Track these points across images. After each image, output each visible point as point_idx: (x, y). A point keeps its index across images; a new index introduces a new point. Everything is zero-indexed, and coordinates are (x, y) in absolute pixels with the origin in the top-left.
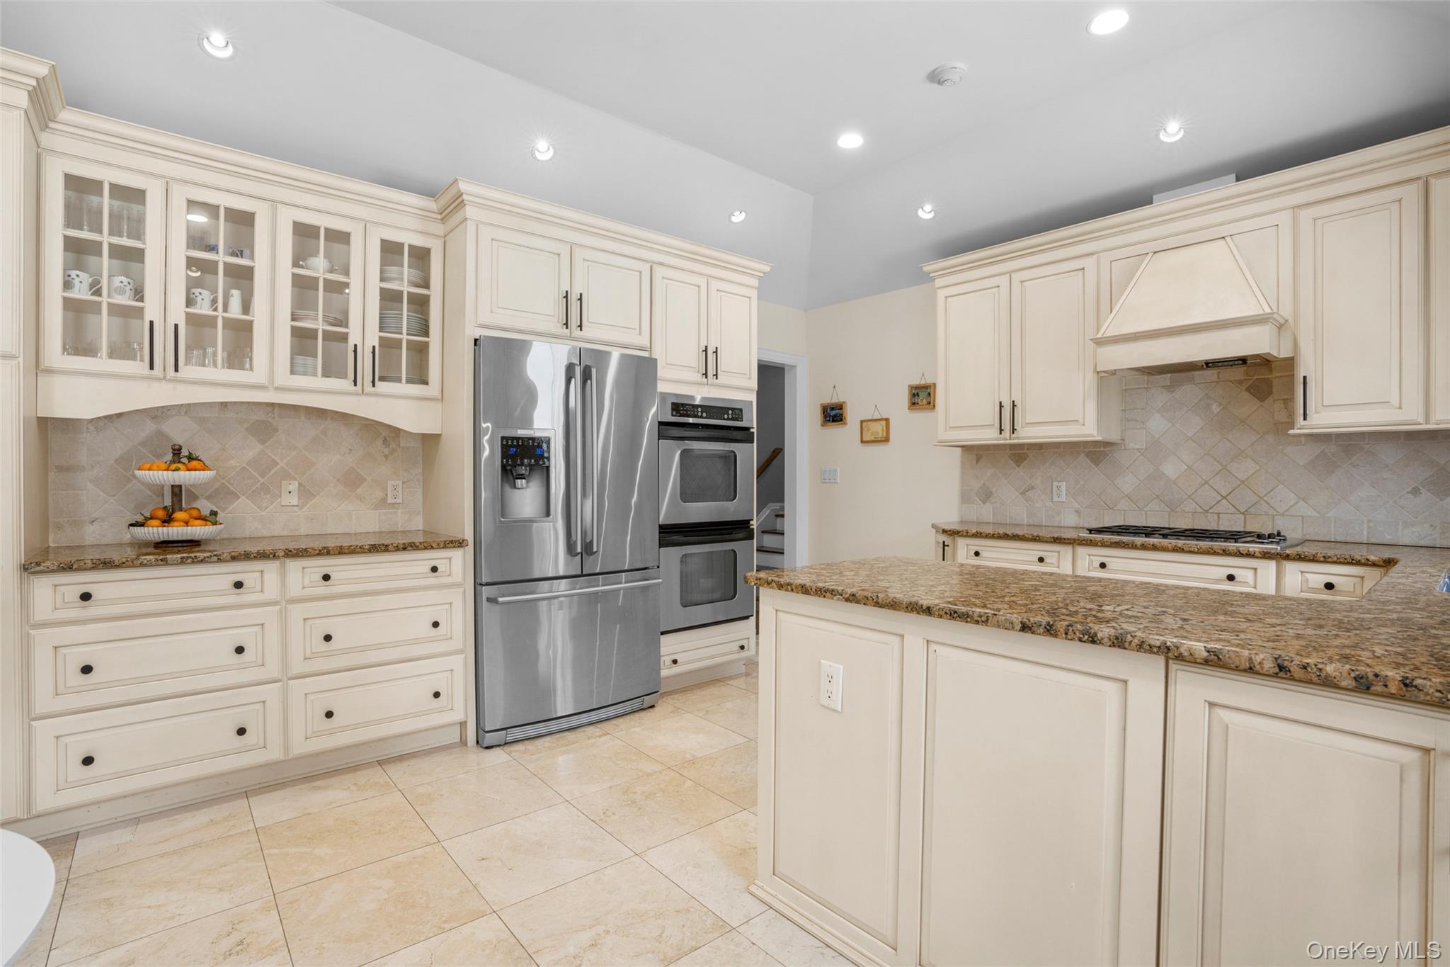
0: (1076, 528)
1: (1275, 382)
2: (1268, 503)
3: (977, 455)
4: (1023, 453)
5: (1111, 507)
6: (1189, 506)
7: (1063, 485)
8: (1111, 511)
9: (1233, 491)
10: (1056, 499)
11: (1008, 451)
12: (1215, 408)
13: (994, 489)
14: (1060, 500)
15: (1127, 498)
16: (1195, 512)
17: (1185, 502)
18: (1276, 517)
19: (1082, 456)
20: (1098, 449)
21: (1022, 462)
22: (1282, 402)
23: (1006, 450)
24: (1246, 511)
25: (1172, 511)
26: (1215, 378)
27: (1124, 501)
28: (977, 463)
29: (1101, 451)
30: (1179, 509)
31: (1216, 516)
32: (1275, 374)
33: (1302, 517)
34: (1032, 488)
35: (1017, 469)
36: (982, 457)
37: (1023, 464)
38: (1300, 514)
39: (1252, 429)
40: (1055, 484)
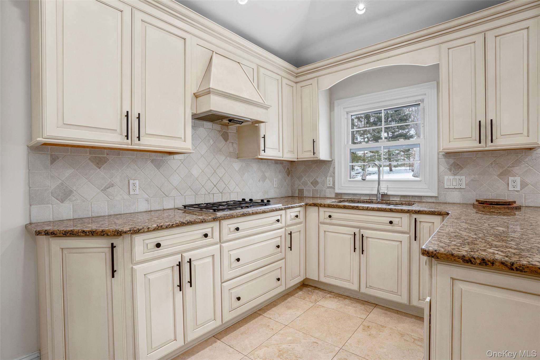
0: (146, 212)
1: (229, 134)
2: (228, 188)
3: (51, 155)
4: (104, 157)
5: (167, 195)
6: (203, 191)
7: (137, 182)
8: (167, 198)
9: (218, 182)
10: (132, 192)
11: (88, 154)
12: (211, 142)
13: (75, 188)
14: (136, 193)
15: (175, 189)
16: (205, 194)
17: (201, 189)
18: (231, 193)
19: (149, 162)
20: (159, 158)
21: (103, 165)
22: (231, 143)
23: (87, 153)
24: (222, 192)
25: (196, 194)
26: (211, 127)
27: (174, 191)
28: (52, 163)
29: (160, 160)
30: (199, 193)
31: (212, 195)
32: (229, 131)
33: (237, 192)
34: (112, 185)
35: (98, 170)
36: (58, 158)
37: (103, 166)
38: (237, 191)
39: (223, 154)
40: (131, 182)
